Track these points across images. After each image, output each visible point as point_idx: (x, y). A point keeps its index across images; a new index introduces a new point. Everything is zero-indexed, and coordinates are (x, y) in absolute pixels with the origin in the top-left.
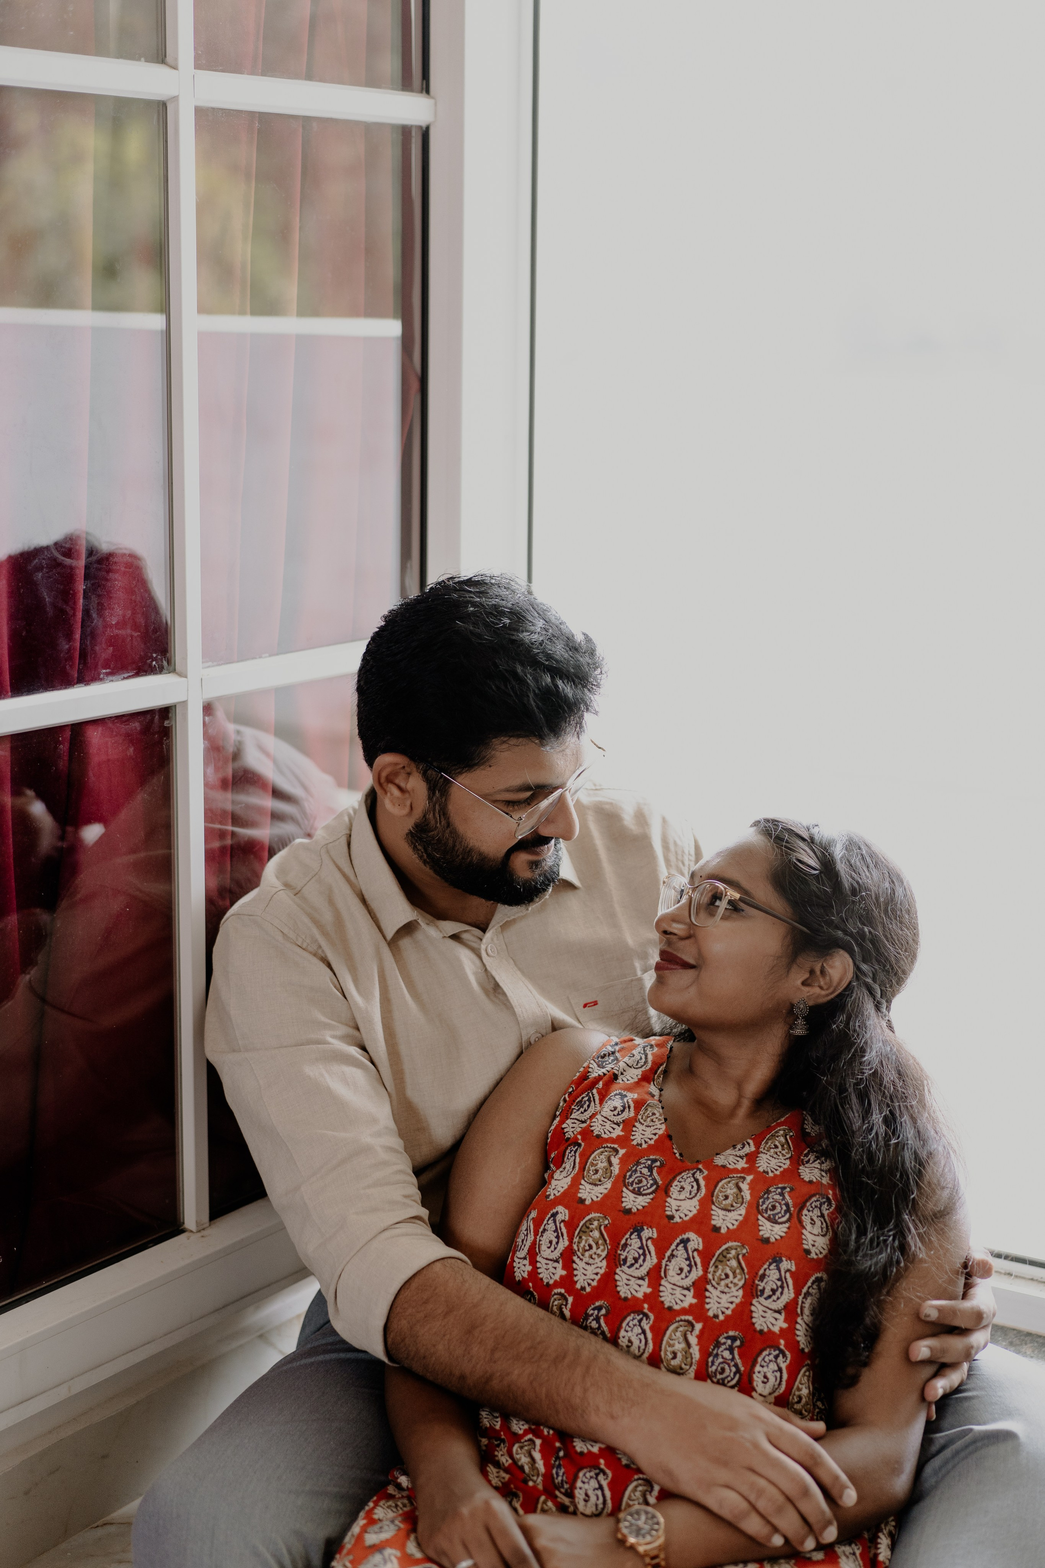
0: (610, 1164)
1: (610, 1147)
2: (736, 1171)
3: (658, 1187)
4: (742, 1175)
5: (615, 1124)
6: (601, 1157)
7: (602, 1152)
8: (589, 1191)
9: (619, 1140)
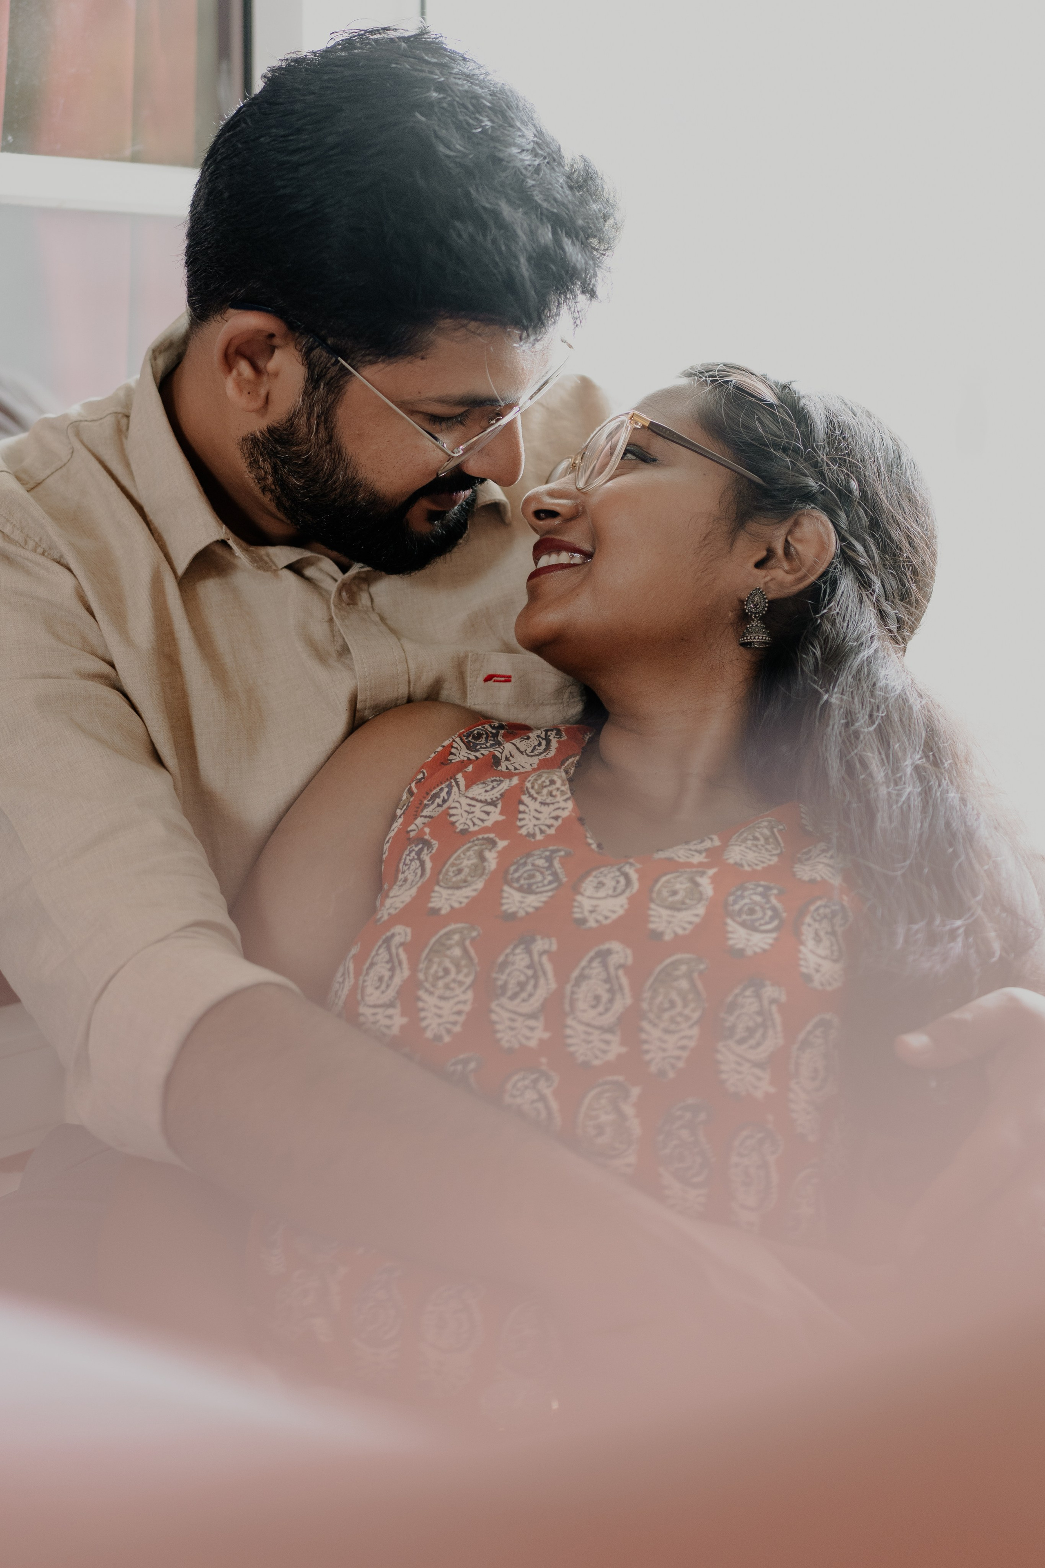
0: (482, 859)
1: (483, 839)
2: (689, 865)
3: (561, 883)
4: (700, 869)
5: (489, 804)
6: (468, 854)
7: (470, 848)
8: (448, 897)
9: (498, 828)
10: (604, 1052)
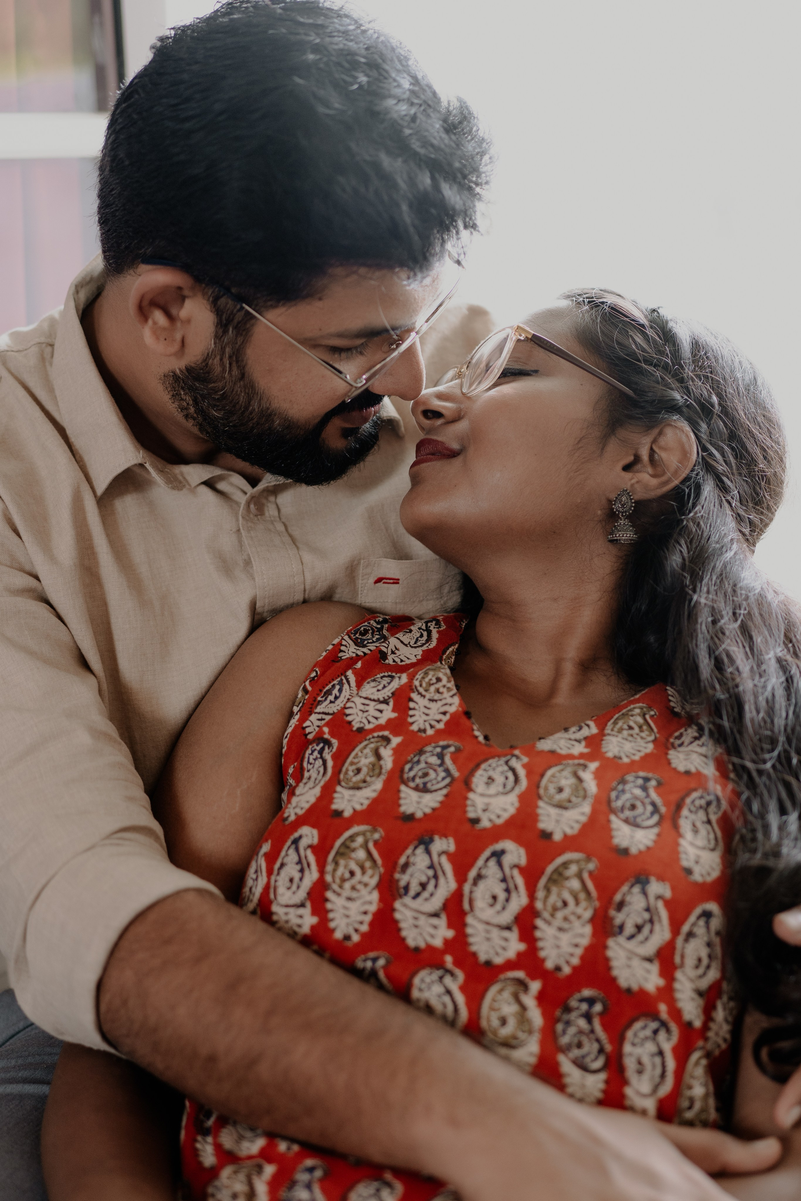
0: (379, 757)
1: (378, 737)
2: (571, 757)
3: (453, 780)
4: (581, 762)
5: (381, 702)
6: (365, 751)
7: (366, 745)
8: (349, 798)
9: (392, 725)
10: (504, 949)
